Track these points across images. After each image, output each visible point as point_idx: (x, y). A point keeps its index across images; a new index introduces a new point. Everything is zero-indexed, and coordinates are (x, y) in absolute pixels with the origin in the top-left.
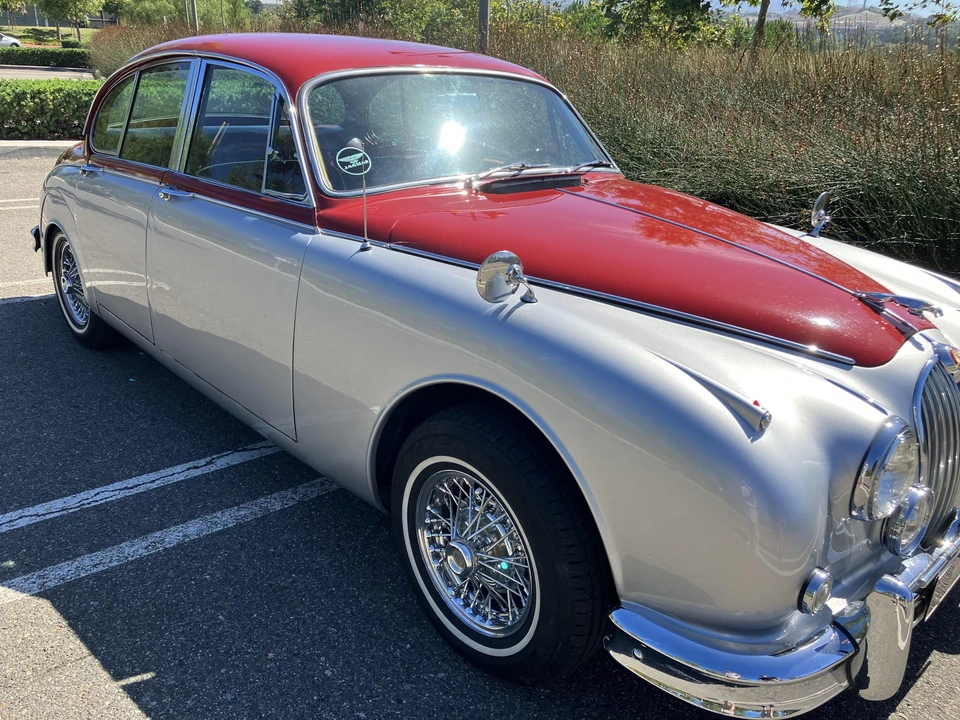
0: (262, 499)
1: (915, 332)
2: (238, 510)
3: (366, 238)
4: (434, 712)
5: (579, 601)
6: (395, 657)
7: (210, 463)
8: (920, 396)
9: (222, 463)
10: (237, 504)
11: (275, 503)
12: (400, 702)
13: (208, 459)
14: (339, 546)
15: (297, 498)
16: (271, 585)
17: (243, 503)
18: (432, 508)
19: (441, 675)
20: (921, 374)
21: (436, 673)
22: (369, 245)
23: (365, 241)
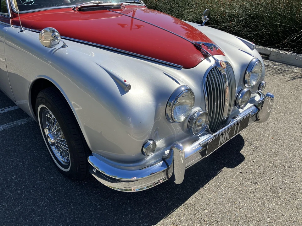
0: (15, 122)
1: (210, 56)
2: (5, 125)
3: (22, 27)
4: (44, 190)
5: (79, 153)
6: (38, 172)
7: (3, 110)
8: (206, 79)
9: (6, 110)
10: (6, 123)
11: (19, 123)
12: (34, 187)
13: (3, 109)
14: (35, 136)
15: (27, 121)
16: (6, 149)
17: (8, 123)
18: (48, 123)
19: (52, 178)
20: (207, 71)
21: (50, 177)
22: (23, 30)
23: (21, 28)
